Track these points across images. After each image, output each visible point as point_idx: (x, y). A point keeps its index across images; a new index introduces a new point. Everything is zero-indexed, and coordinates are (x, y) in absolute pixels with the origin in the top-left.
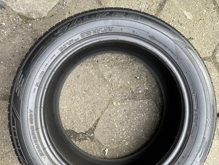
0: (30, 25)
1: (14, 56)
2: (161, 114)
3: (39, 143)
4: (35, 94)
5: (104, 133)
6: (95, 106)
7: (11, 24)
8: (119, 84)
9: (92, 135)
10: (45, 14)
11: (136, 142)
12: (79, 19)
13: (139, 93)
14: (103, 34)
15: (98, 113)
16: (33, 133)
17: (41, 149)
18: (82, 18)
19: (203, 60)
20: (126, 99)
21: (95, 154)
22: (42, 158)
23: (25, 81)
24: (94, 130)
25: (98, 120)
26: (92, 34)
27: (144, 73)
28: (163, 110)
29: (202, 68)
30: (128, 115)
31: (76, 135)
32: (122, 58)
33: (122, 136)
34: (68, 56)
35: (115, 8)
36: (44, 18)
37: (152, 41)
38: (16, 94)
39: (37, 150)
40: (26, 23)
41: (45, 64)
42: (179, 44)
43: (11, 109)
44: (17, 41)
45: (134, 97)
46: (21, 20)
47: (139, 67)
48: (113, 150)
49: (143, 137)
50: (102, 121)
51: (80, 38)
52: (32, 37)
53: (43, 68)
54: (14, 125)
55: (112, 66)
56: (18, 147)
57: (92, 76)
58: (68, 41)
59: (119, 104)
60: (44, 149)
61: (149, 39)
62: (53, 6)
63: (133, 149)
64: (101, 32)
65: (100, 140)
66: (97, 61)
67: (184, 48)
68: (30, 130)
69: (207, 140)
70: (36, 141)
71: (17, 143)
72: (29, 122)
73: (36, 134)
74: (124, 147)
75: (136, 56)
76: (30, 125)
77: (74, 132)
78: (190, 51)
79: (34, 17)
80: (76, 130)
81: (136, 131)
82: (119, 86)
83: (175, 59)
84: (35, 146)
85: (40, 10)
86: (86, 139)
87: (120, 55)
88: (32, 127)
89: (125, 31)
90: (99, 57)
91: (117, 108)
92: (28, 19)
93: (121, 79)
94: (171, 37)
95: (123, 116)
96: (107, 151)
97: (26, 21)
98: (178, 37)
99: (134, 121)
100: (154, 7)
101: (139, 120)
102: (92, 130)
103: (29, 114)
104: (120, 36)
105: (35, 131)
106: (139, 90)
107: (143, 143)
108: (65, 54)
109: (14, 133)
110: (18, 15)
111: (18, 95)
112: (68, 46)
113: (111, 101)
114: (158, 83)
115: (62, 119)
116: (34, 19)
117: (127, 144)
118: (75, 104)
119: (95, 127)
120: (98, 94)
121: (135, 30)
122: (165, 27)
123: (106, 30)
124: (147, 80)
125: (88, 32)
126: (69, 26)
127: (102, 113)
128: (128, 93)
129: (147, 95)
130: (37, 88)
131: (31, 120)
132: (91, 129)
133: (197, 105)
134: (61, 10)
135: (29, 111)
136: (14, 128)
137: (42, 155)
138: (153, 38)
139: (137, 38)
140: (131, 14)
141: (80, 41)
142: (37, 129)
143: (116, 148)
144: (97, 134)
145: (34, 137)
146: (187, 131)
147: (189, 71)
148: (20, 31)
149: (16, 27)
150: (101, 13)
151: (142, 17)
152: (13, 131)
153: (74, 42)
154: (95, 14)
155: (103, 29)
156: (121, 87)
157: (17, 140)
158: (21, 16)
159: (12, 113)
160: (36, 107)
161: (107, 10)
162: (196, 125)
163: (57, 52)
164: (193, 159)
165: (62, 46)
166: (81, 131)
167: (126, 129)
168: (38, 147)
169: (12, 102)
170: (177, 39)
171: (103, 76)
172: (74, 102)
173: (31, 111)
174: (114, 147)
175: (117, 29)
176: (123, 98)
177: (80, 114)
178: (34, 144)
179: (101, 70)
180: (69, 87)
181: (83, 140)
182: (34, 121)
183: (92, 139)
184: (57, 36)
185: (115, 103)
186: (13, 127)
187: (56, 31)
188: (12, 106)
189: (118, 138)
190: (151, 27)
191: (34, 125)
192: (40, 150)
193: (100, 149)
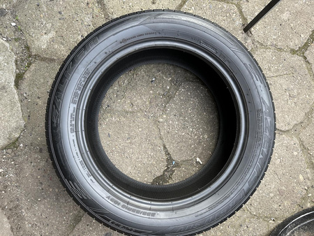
0: (21, 145)
1: (41, 183)
2: (203, 84)
3: (142, 210)
4: (96, 183)
5: (180, 150)
6: (149, 140)
7: (7, 163)
8: (145, 102)
9: (174, 162)
10: (22, 123)
11: (211, 127)
12: (57, 94)
13: (169, 90)
14: (87, 83)
15: (158, 142)
16: (129, 209)
17: (148, 211)
18: (58, 90)
19: (178, 11)
20: (165, 107)
21: (194, 173)
22: (157, 216)
23: (78, 183)
24: (171, 157)
25: (165, 147)
26: (79, 92)
27: (154, 70)
28: (200, 80)
29: (184, 18)
30: (180, 116)
31: (162, 178)
32: (123, 80)
33: (196, 135)
34: (83, 129)
35: (71, 53)
36: (25, 127)
37: (127, 43)
38: (83, 200)
39: (146, 216)
40: (17, 148)
41: (75, 155)
42: (148, 21)
43: (93, 213)
44: (28, 170)
45: (169, 98)
46: (10, 151)
47: (144, 71)
48: (202, 153)
49: (211, 117)
50: (168, 144)
51: (75, 106)
52: (36, 152)
53: (77, 159)
54: (109, 221)
55: (124, 96)
56: (131, 230)
57: (119, 122)
58: (69, 119)
59: (165, 116)
60: (150, 209)
61: (123, 44)
62: (20, 109)
63: (214, 134)
64: (84, 83)
65: (183, 158)
66: (108, 106)
67: (155, 20)
68: (124, 209)
69: (248, 63)
70: (138, 212)
71: (127, 229)
72: (116, 205)
73: (131, 207)
74: (207, 141)
75: (130, 66)
76: (120, 207)
77: (158, 177)
78: (161, 16)
79: (17, 136)
80: (158, 174)
81: (201, 119)
82: (147, 103)
83: (158, 35)
84: (142, 215)
85: (14, 125)
86: (173, 171)
87: (119, 79)
88: (123, 206)
89: (99, 60)
90: (106, 102)
91: (166, 121)
92: (14, 143)
93: (143, 97)
94: (136, 24)
95: (178, 120)
96: (198, 160)
97: (15, 147)
98: (141, 17)
99: (190, 114)
100: (96, 11)
101: (193, 109)
102: (170, 160)
103: (109, 201)
104: (100, 69)
105: (129, 206)
106: (166, 87)
107: (217, 121)
108: (80, 130)
109: (116, 225)
110: (3, 150)
111: (85, 198)
112: (74, 123)
113: (156, 122)
114: (173, 65)
115: (138, 179)
116: (19, 137)
117: (206, 136)
118: (134, 158)
119: (169, 154)
120: (140, 129)
121: (105, 51)
122: (123, 22)
123: (85, 77)
124: (163, 73)
125: (75, 94)
126: (56, 108)
127: (161, 138)
128: (160, 100)
129: (176, 84)
130: (92, 177)
131: (116, 202)
132: (168, 160)
133: (213, 48)
134: (30, 104)
135: (107, 199)
136: (112, 223)
137: (153, 215)
138: (124, 40)
139: (114, 55)
140: (88, 43)
141: (78, 108)
142: (128, 203)
143: (203, 149)
144: (176, 157)
145: (134, 211)
146: (229, 74)
147: (178, 32)
148: (21, 159)
149: (14, 160)
150: (66, 69)
151: (98, 36)
152: (113, 226)
153: (75, 114)
154: (63, 76)
155: (83, 79)
156: (150, 103)
157: (124, 227)
158: (6, 148)
159: (97, 215)
160: (108, 191)
161: (68, 63)
162: (229, 62)
163: (72, 136)
164: (255, 87)
165: (70, 128)
166: (162, 171)
167: (192, 126)
168: (144, 213)
169: (87, 208)
170: (142, 20)
171: (127, 112)
172: (131, 158)
173: (108, 197)
174: (200, 150)
175: (92, 66)
176: (162, 109)
177: (146, 160)
178: (139, 215)
179: (120, 109)
180: (112, 151)
181: (172, 174)
182: (119, 201)
183: (177, 165)
184: (58, 125)
185: (161, 120)
186: (109, 223)
187: (52, 123)
188: (90, 211)
189: (195, 140)
190: (114, 35)
191: (122, 203)
192: (148, 214)
193: (192, 165)
